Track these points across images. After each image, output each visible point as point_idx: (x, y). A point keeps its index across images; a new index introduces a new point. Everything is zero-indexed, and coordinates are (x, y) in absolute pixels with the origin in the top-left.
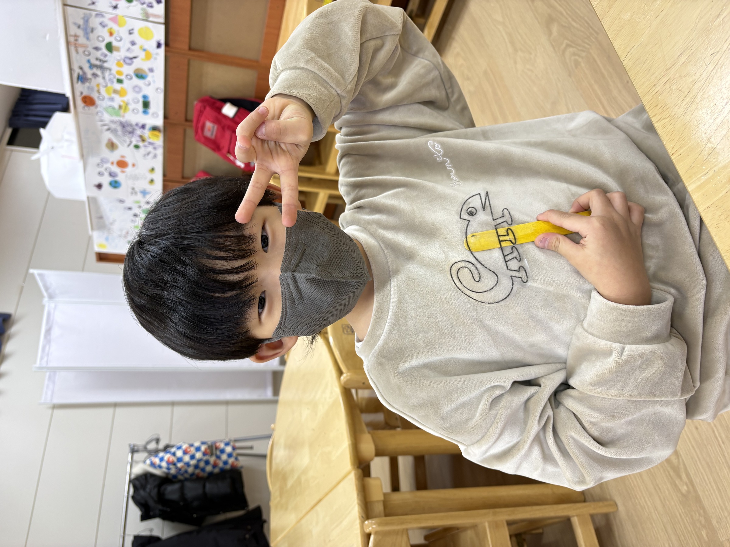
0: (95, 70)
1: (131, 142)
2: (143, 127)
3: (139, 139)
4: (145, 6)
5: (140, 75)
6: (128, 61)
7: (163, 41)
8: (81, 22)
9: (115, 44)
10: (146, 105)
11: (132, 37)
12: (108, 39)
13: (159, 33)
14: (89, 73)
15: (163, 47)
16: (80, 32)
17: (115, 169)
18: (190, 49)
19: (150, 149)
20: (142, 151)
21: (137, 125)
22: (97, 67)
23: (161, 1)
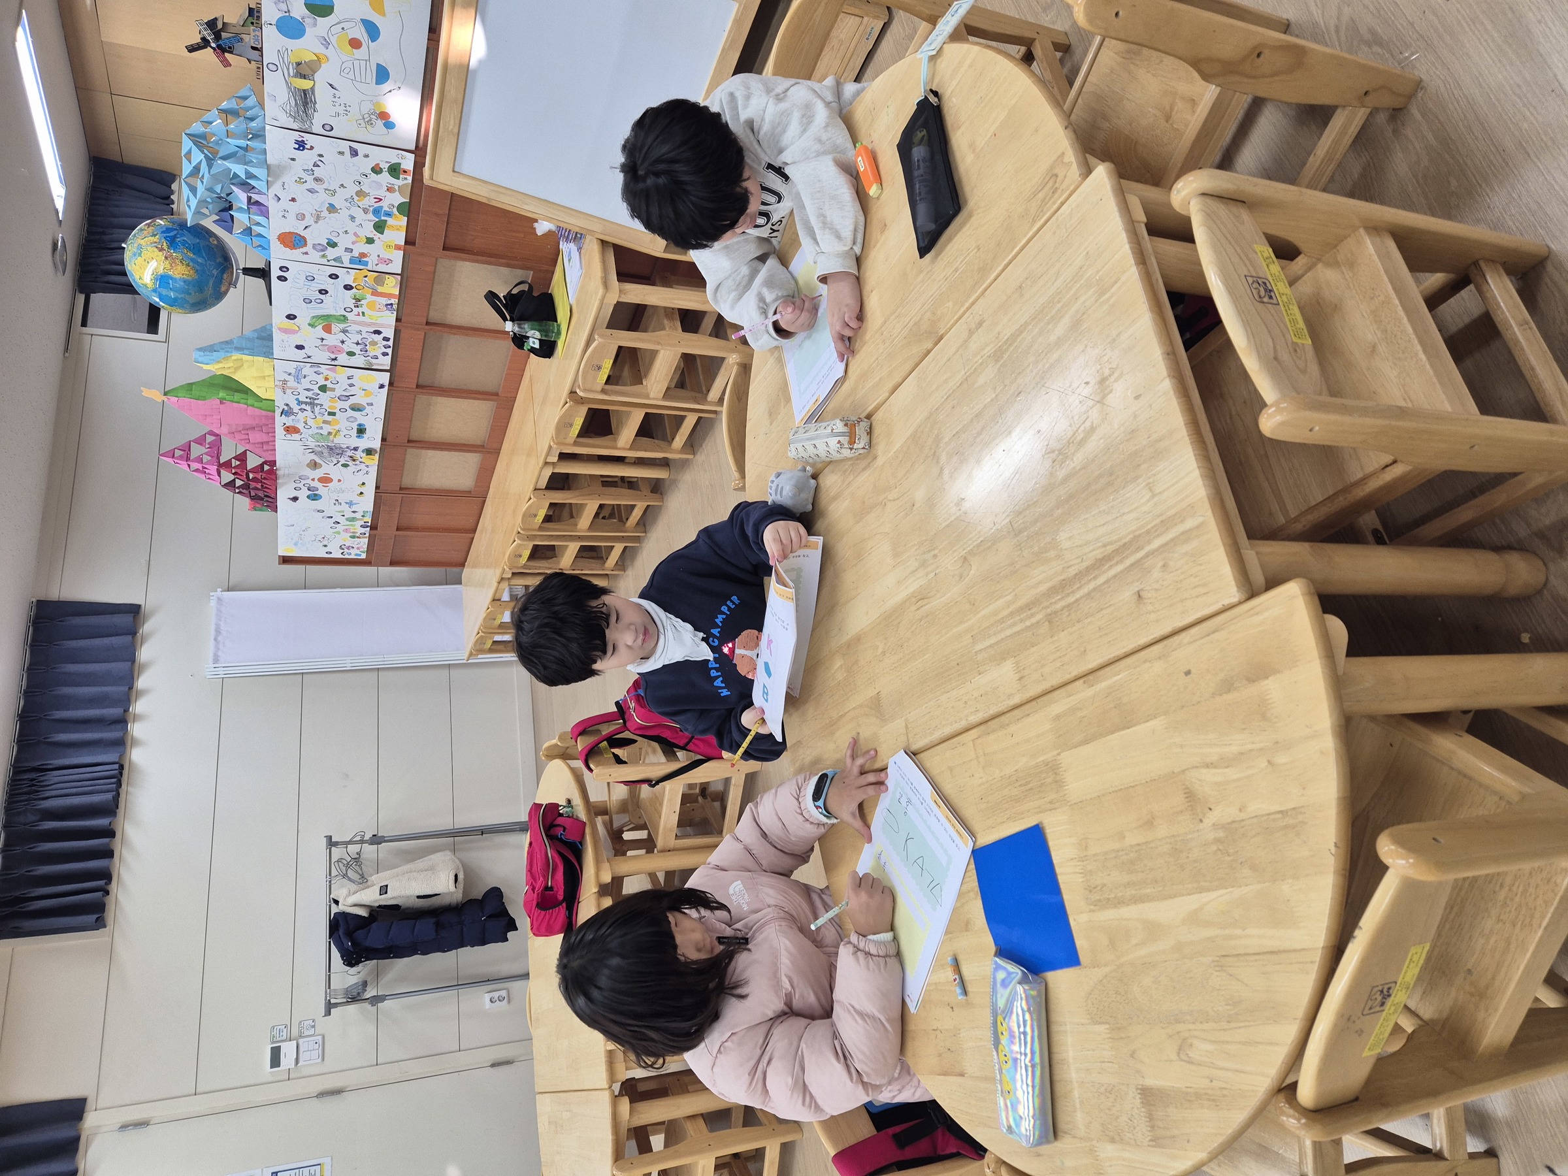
0: (303, 406)
1: (338, 462)
2: (356, 449)
3: (348, 459)
4: (369, 358)
5: (356, 408)
6: (343, 398)
7: (386, 383)
8: (293, 371)
9: (329, 385)
10: (361, 431)
11: (350, 381)
12: (323, 383)
13: (385, 378)
14: (296, 408)
15: (387, 388)
16: (291, 378)
17: (316, 484)
18: (418, 386)
19: (362, 466)
20: (352, 468)
21: (347, 448)
22: (306, 403)
23: (387, 354)
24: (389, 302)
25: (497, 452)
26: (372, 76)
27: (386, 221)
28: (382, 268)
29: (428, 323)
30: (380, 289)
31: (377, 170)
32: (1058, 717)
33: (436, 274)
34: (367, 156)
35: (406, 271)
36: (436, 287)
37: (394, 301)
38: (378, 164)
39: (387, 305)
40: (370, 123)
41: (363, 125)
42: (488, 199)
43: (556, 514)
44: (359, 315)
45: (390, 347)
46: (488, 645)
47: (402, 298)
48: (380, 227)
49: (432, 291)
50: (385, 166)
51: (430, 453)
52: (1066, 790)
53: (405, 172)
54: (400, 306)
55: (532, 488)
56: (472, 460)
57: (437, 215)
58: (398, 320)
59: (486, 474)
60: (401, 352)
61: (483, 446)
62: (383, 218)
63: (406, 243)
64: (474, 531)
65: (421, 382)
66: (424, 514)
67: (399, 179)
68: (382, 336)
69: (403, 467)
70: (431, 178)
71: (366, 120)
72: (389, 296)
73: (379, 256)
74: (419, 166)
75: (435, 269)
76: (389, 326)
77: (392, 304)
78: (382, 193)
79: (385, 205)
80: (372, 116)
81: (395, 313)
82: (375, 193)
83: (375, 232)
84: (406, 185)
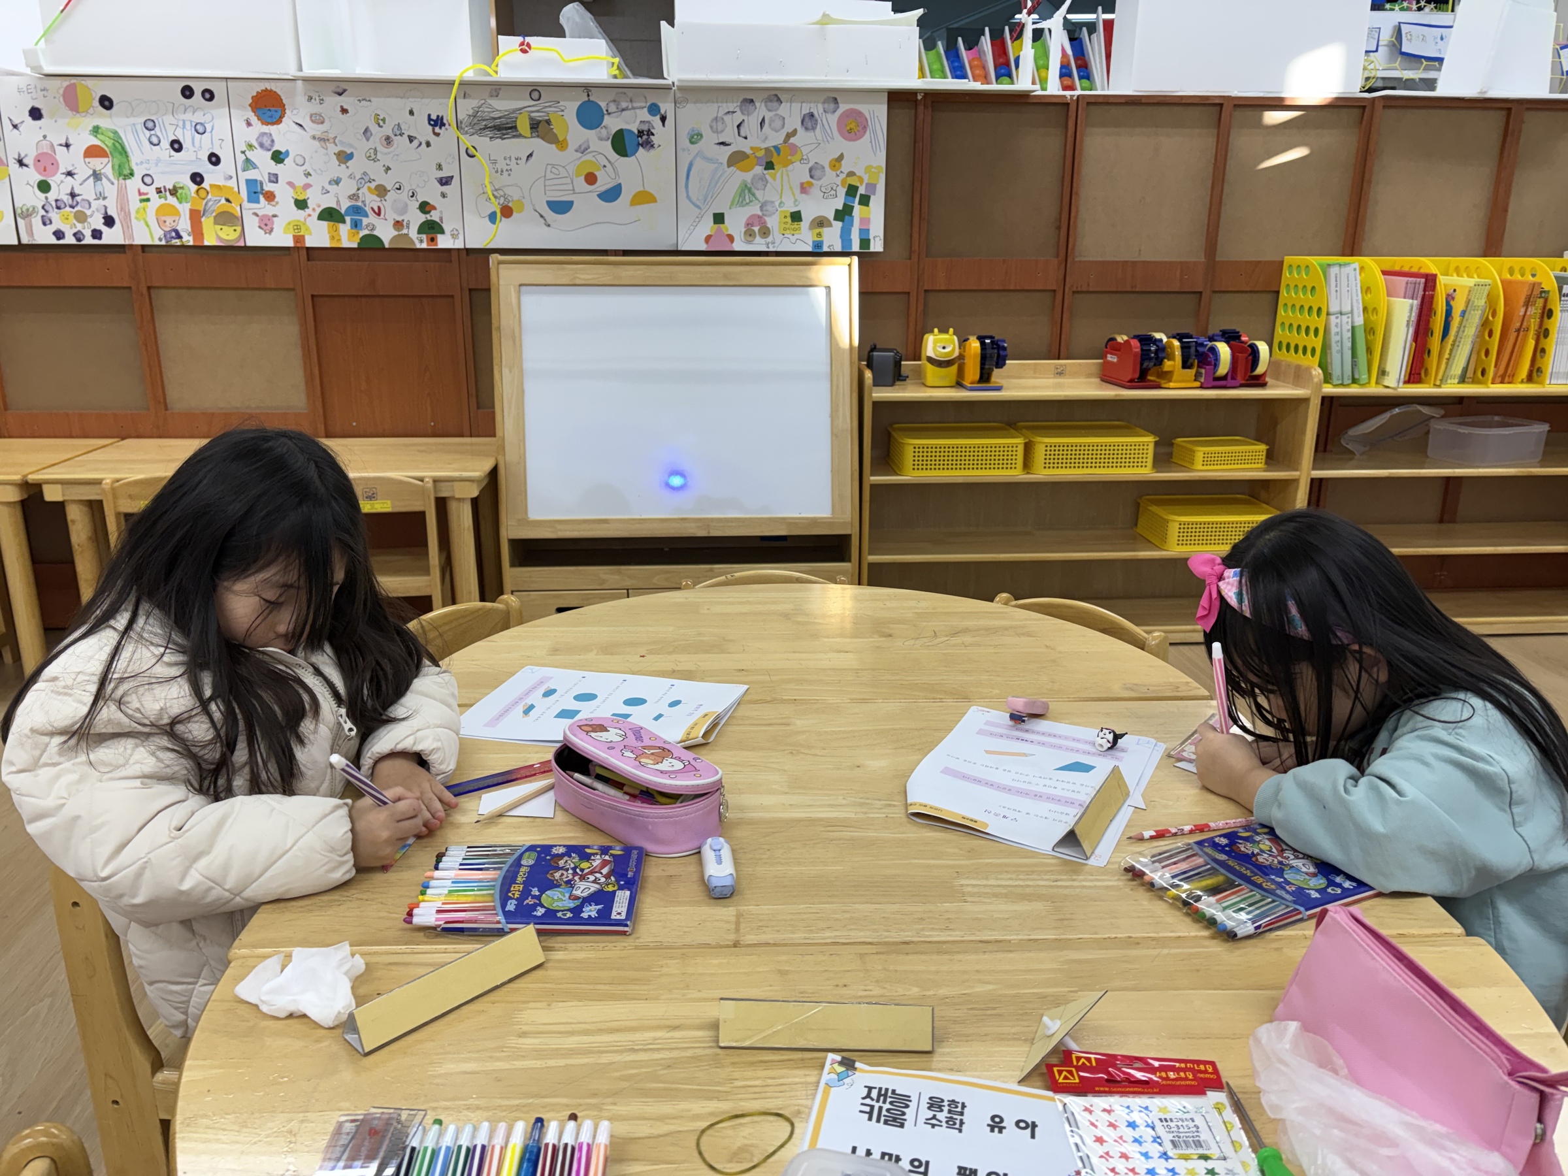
23: (60, 238)
26: (555, 196)
27: (344, 222)
28: (251, 221)
29: (149, 288)
30: (207, 223)
31: (425, 207)
34: (444, 195)
35: (250, 252)
36: (230, 294)
38: (434, 208)
40: (492, 197)
44: (140, 194)
45: (79, 240)
48: (330, 215)
50: (434, 216)
53: (433, 240)
58: (144, 247)
60: (64, 261)
62: (348, 219)
63: (308, 249)
67: (419, 233)
68: (102, 228)
71: (496, 193)
72: (197, 234)
73: (275, 216)
75: (269, 289)
76: (128, 236)
78: (390, 215)
79: (372, 219)
80: (502, 199)
82: (388, 205)
83: (319, 210)
84: (413, 242)
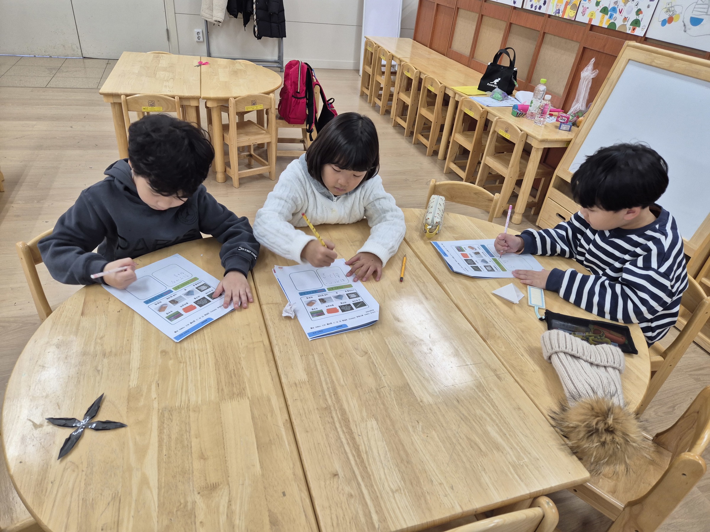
7: (516, 5)
13: (519, 5)
15: (513, 5)
18: (511, 24)
23: (531, 7)
24: (560, 12)
25: (468, 66)
26: (696, 15)
27: (607, 15)
28: (581, 9)
29: (544, 33)
30: (569, 7)
31: (639, 12)
32: (269, 400)
33: (571, 41)
34: (648, 7)
35: (576, 23)
36: (564, 40)
37: (560, 15)
38: (642, 13)
39: (559, 10)
40: (668, 10)
41: (668, 6)
42: (608, 79)
43: (431, 96)
45: (535, 9)
46: (369, 49)
47: (561, 20)
48: (605, 10)
49: (562, 37)
50: (640, 17)
51: (474, 27)
52: (228, 401)
53: (634, 29)
54: (557, 18)
55: (447, 85)
56: (466, 51)
57: (605, 46)
58: (550, 16)
59: (458, 58)
60: (531, 16)
61: (473, 57)
62: (609, 13)
63: (592, 26)
64: (430, 48)
65: (513, 26)
66: (444, 19)
67: (630, 25)
68: (542, 5)
69: (469, 10)
70: (628, 46)
71: (670, 9)
72: (564, 12)
73: (588, 8)
74: (636, 38)
75: (574, 41)
76: (547, 10)
77: (559, 13)
78: (624, 14)
79: (617, 15)
80: (672, 12)
81: (554, 15)
82: (625, 9)
83: (602, 7)
84: (626, 29)
